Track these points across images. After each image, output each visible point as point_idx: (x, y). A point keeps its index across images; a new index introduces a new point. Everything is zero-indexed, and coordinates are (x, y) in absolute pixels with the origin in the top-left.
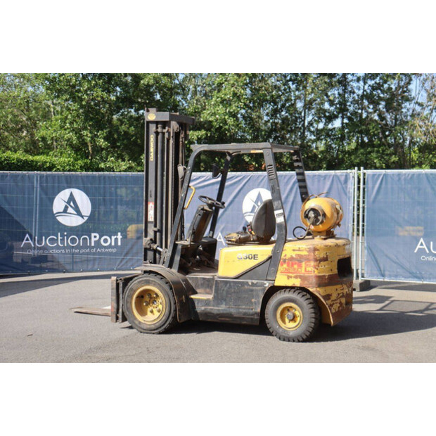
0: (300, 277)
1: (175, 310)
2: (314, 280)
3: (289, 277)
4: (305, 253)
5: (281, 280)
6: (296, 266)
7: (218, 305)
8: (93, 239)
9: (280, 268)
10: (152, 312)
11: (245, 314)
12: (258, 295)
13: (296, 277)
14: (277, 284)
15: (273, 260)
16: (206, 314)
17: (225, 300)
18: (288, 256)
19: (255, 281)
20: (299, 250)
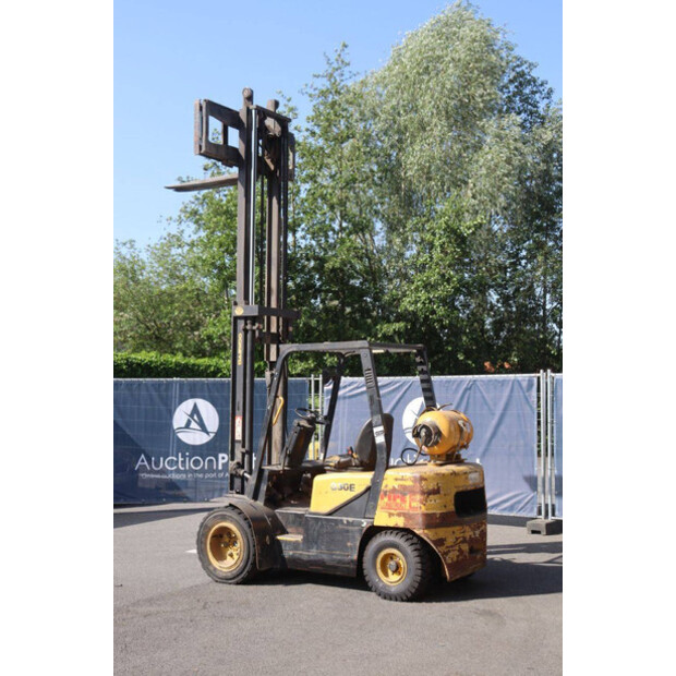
0: (404, 515)
2: (421, 519)
3: (391, 515)
4: (409, 483)
5: (381, 519)
6: (398, 501)
7: (308, 549)
8: (221, 462)
9: (380, 502)
10: (232, 555)
11: (340, 561)
12: (354, 538)
13: (399, 515)
14: (377, 523)
15: (372, 492)
16: (294, 560)
17: (317, 543)
18: (390, 487)
19: (351, 519)
20: (402, 479)
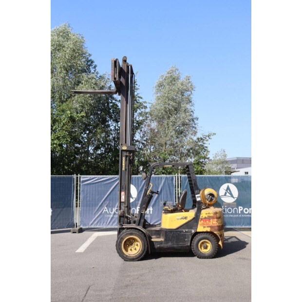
0: (210, 227)
1: (148, 248)
2: (217, 228)
3: (204, 227)
4: (212, 215)
5: (200, 229)
6: (207, 222)
7: (167, 243)
9: (200, 223)
10: (131, 250)
11: (182, 247)
12: (188, 237)
13: (208, 227)
14: (198, 231)
15: (196, 219)
16: (160, 248)
17: (171, 241)
18: (204, 217)
19: (187, 230)
20: (209, 214)
